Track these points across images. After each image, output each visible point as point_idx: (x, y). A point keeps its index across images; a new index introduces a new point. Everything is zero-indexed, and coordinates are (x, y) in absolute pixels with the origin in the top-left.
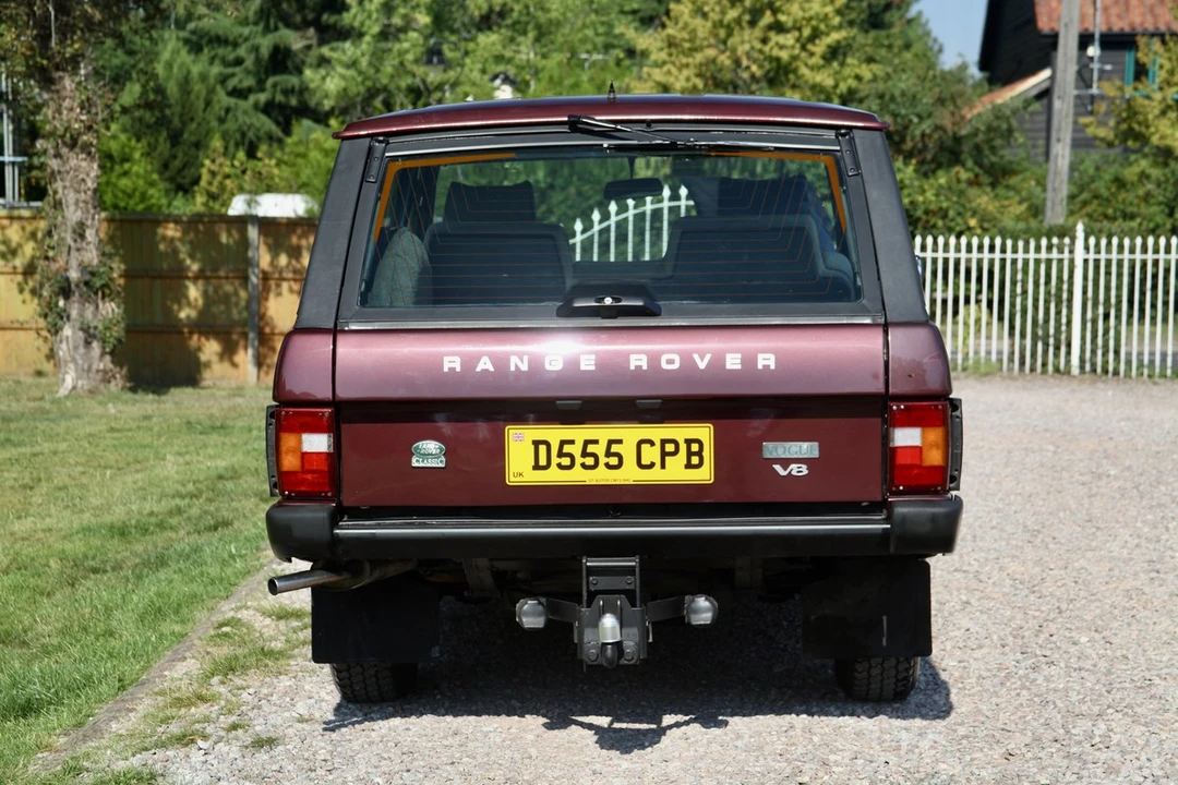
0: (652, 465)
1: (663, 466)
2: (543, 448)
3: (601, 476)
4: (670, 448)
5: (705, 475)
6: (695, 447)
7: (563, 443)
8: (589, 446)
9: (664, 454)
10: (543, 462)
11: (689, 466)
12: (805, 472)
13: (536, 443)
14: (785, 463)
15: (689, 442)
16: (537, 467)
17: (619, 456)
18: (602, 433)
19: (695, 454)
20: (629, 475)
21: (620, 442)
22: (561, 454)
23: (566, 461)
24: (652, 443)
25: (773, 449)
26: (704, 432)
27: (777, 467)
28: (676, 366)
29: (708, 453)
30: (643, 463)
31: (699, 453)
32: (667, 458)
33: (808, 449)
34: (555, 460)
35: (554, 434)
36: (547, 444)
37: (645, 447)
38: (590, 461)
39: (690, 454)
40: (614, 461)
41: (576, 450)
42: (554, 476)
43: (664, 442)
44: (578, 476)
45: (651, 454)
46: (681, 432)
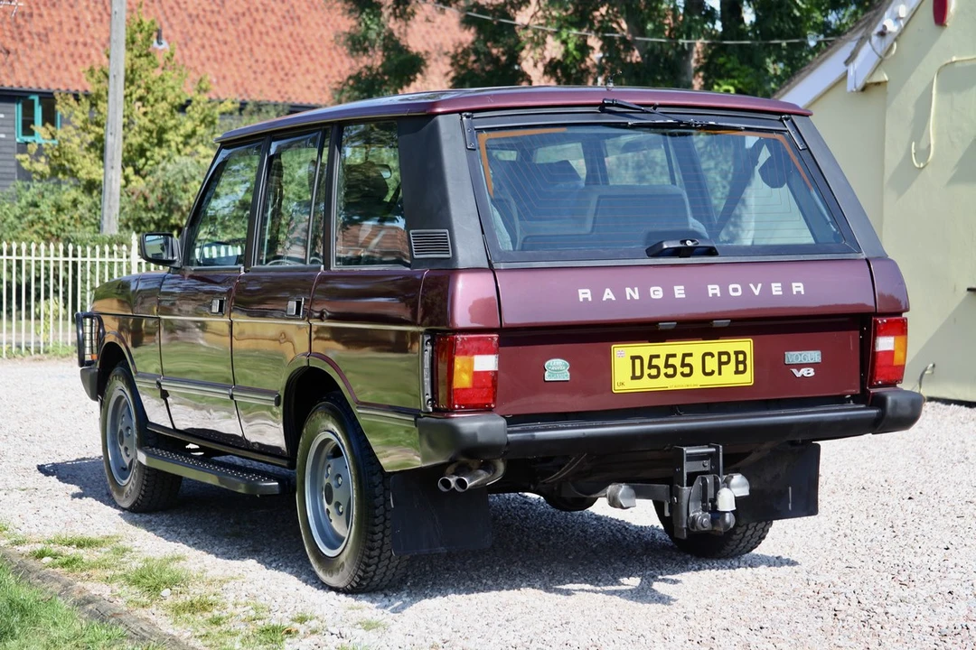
0: (713, 373)
1: (720, 373)
2: (638, 362)
3: (679, 383)
4: (724, 358)
5: (747, 379)
6: (741, 357)
7: (652, 357)
8: (670, 359)
9: (721, 363)
10: (638, 373)
11: (737, 372)
12: (812, 374)
13: (633, 358)
14: (800, 366)
15: (737, 353)
16: (634, 377)
17: (690, 366)
18: (679, 348)
19: (741, 362)
20: (697, 381)
21: (690, 355)
22: (651, 366)
23: (654, 372)
24: (712, 355)
25: (793, 357)
26: (746, 345)
27: (795, 371)
28: (739, 293)
29: (750, 362)
30: (707, 371)
31: (744, 362)
32: (723, 367)
33: (814, 356)
34: (647, 371)
35: (645, 350)
36: (640, 358)
37: (707, 358)
38: (670, 371)
39: (738, 362)
40: (687, 370)
41: (660, 362)
42: (646, 384)
43: (720, 354)
44: (663, 383)
45: (712, 364)
46: (731, 345)
